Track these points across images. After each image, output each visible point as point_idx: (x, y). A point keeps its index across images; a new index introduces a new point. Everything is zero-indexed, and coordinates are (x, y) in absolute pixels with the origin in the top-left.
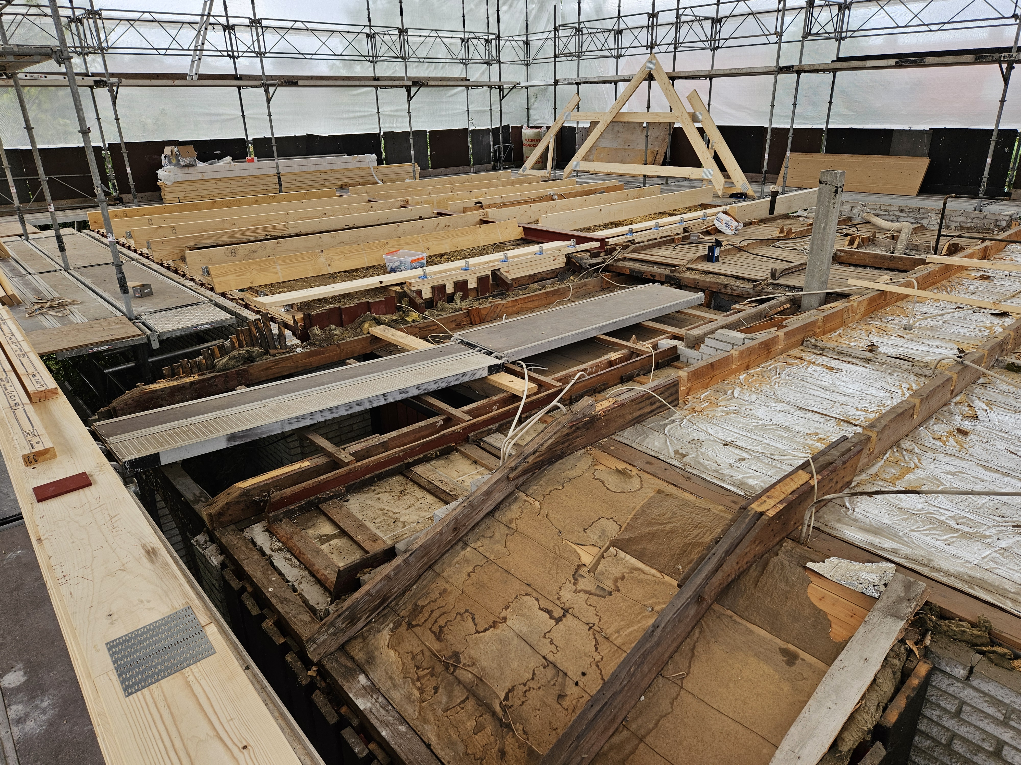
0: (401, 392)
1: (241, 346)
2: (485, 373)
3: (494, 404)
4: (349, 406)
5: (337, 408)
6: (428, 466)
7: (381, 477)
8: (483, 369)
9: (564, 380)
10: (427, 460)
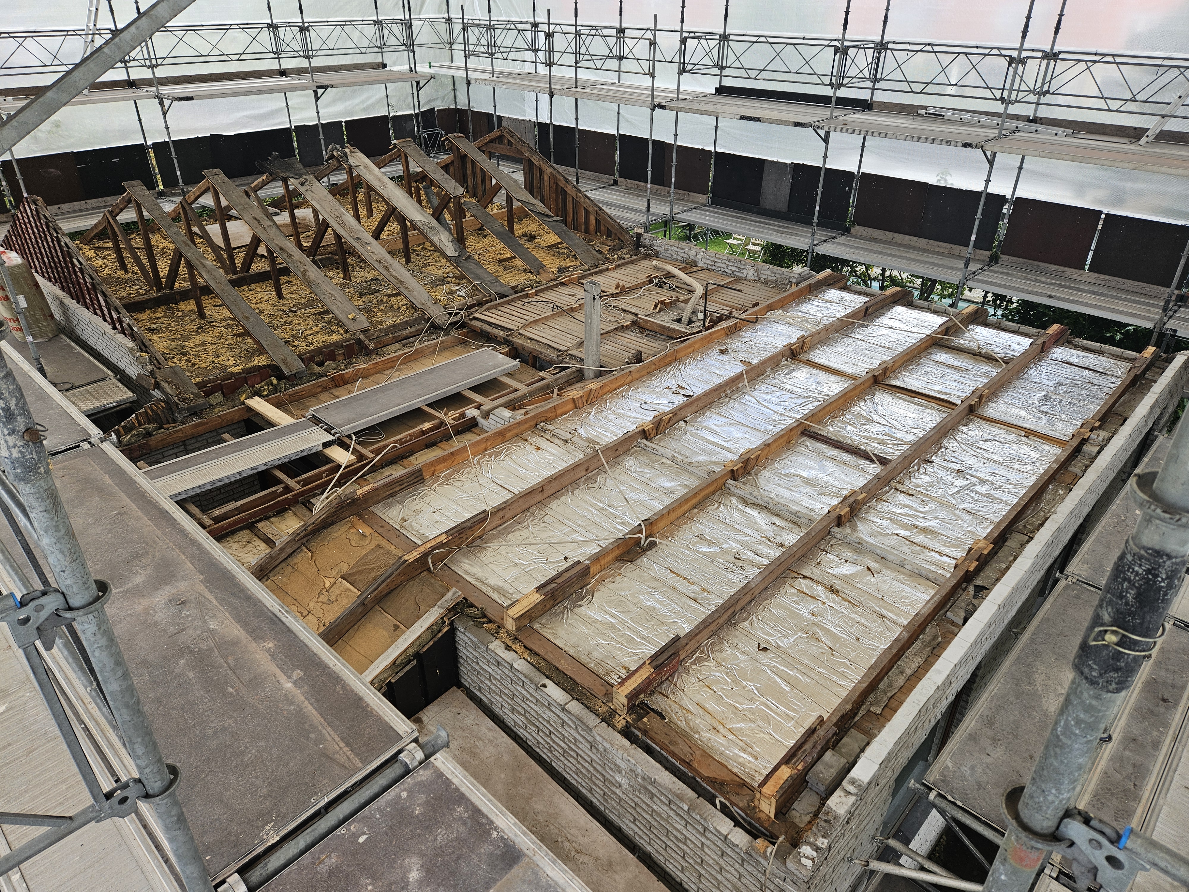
0: (252, 469)
1: (140, 425)
2: (321, 448)
3: (324, 472)
4: (213, 483)
5: (203, 485)
6: (267, 523)
7: (233, 533)
8: (319, 445)
9: (377, 452)
10: (267, 518)
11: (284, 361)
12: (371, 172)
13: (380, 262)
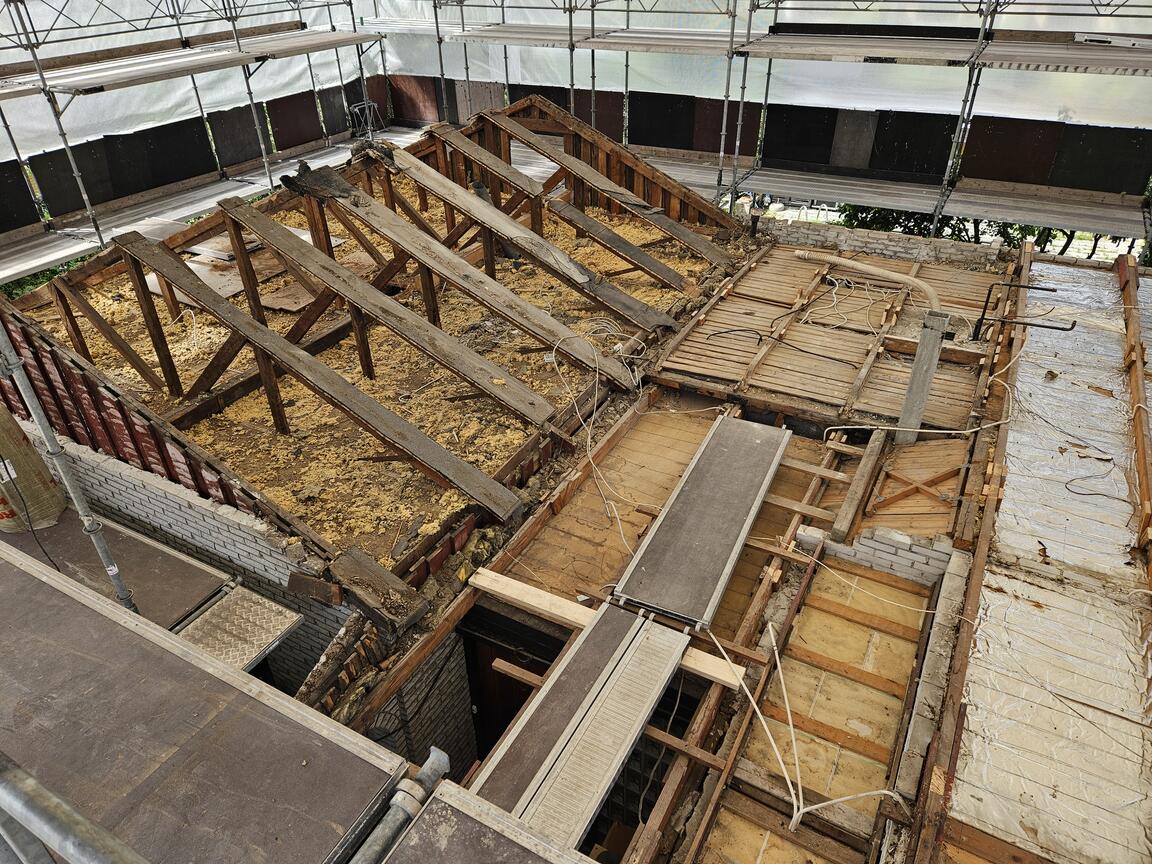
1: (352, 679)
2: (681, 662)
8: (676, 658)
11: (488, 496)
12: (428, 175)
13: (511, 307)
